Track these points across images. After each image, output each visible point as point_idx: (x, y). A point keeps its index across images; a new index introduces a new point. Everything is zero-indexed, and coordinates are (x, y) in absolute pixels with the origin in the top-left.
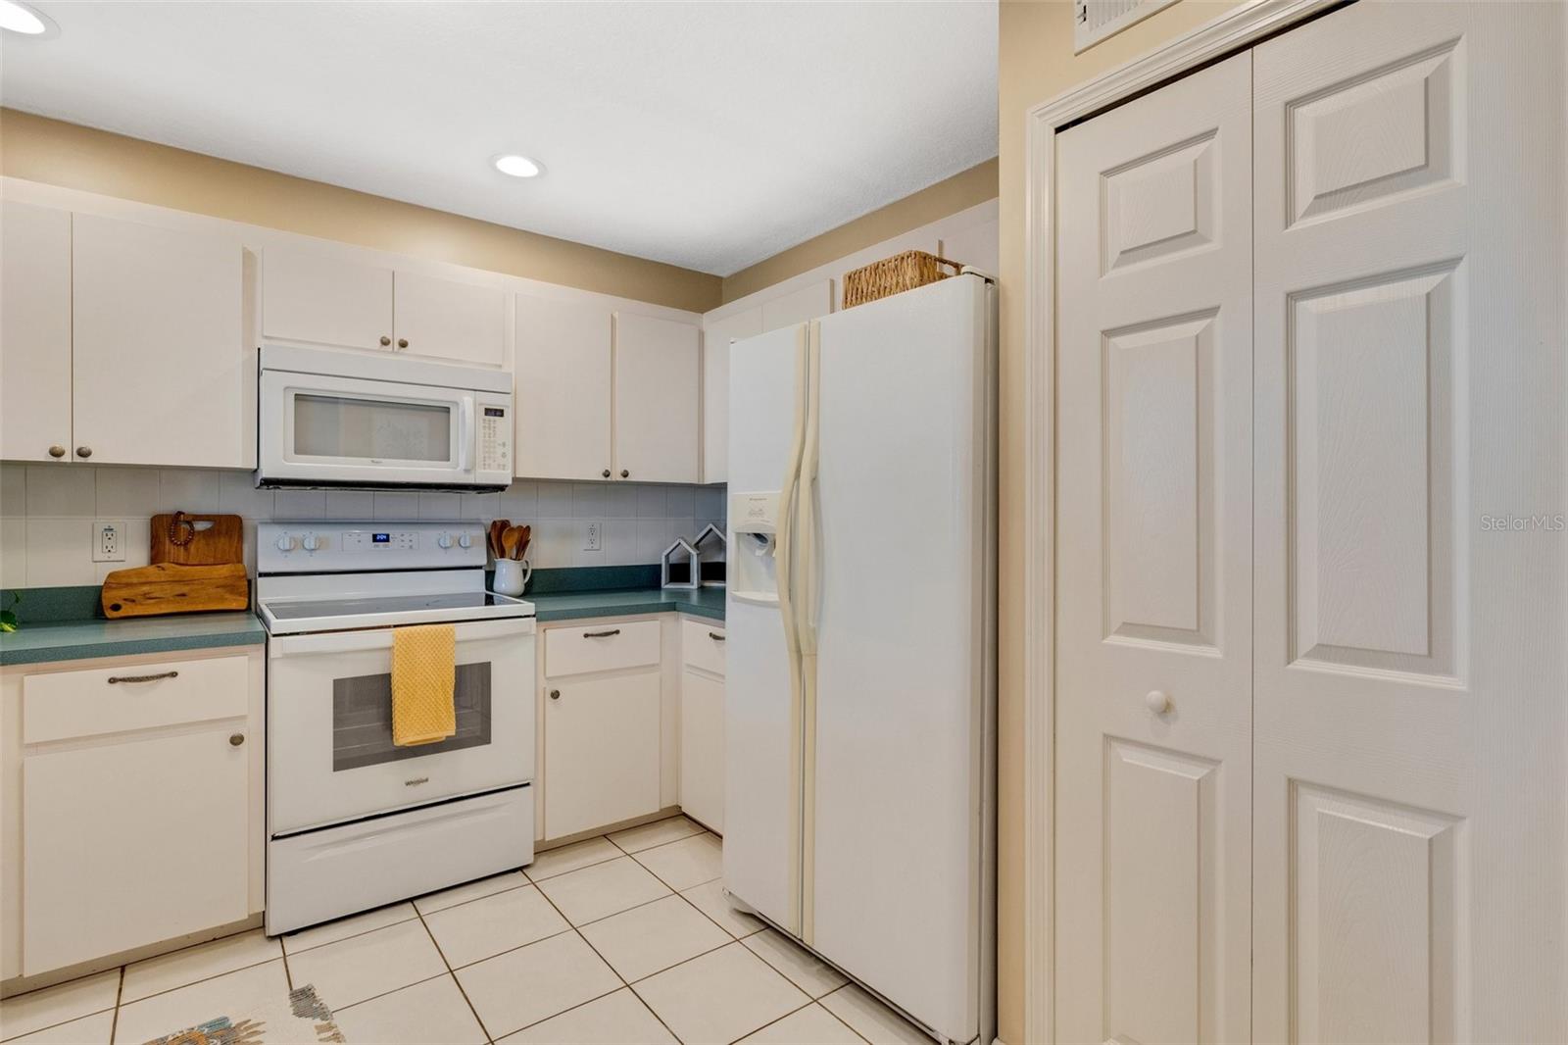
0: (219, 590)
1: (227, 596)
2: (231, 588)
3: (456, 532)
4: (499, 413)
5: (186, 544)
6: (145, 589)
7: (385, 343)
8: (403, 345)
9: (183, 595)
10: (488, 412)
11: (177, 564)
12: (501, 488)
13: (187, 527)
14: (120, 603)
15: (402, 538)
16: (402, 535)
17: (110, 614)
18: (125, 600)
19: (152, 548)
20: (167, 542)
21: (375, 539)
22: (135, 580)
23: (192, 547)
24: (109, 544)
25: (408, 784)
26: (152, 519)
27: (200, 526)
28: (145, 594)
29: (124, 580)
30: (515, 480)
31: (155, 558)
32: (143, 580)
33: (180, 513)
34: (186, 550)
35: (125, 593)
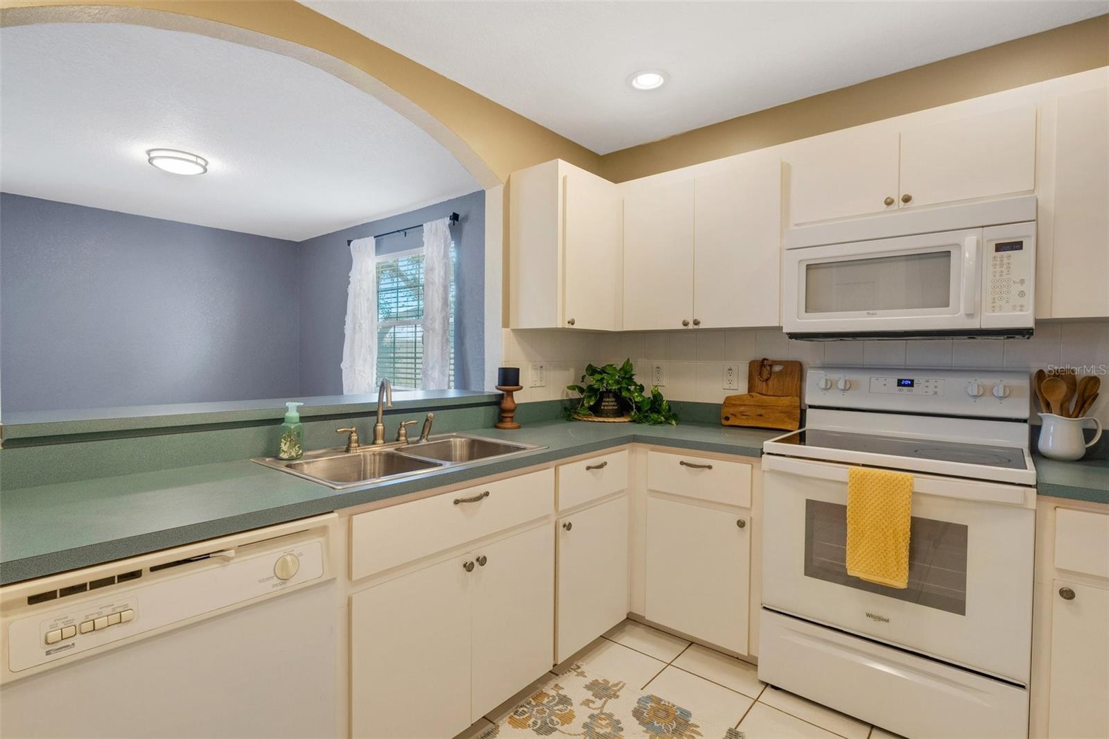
0: (782, 414)
1: (786, 419)
2: (789, 414)
3: (987, 381)
4: (1017, 246)
5: (767, 380)
6: (742, 409)
7: (889, 202)
8: (907, 199)
9: (761, 415)
10: (1000, 247)
11: (760, 394)
12: (1026, 333)
13: (768, 368)
14: (730, 416)
15: (927, 384)
16: (927, 381)
17: (724, 422)
18: (732, 414)
19: (749, 382)
20: (757, 379)
21: (900, 383)
22: (738, 403)
23: (770, 383)
24: (730, 378)
25: (868, 615)
26: (750, 363)
27: (777, 368)
28: (741, 412)
29: (733, 402)
30: (1037, 322)
31: (750, 389)
32: (742, 403)
33: (764, 359)
34: (767, 385)
35: (731, 410)
